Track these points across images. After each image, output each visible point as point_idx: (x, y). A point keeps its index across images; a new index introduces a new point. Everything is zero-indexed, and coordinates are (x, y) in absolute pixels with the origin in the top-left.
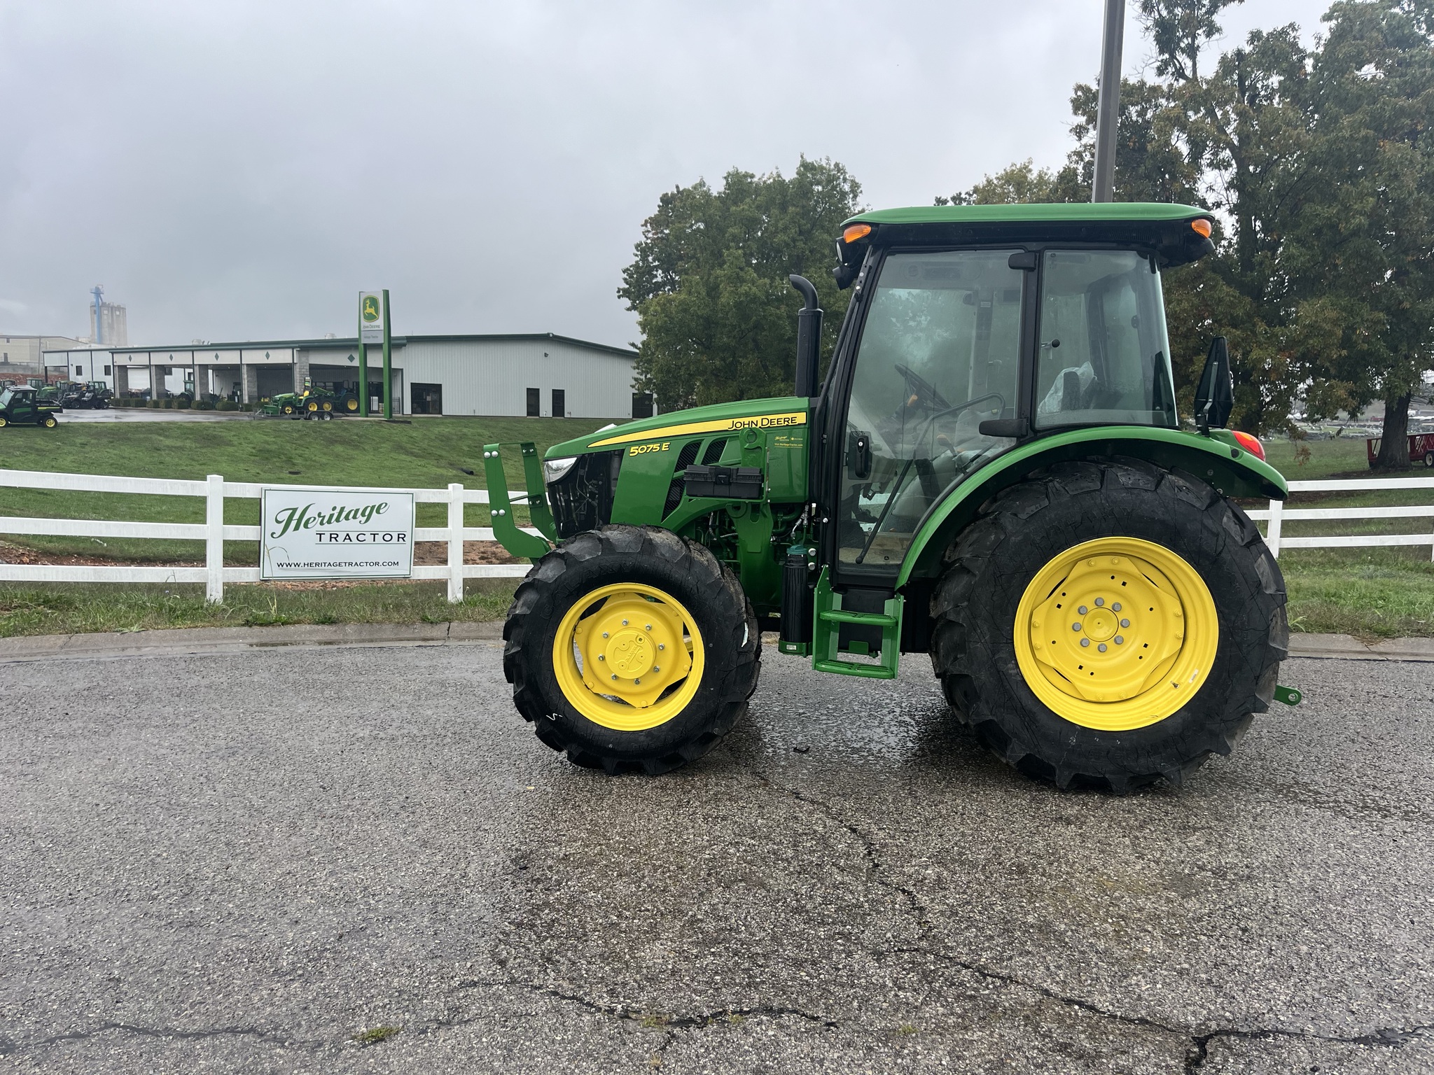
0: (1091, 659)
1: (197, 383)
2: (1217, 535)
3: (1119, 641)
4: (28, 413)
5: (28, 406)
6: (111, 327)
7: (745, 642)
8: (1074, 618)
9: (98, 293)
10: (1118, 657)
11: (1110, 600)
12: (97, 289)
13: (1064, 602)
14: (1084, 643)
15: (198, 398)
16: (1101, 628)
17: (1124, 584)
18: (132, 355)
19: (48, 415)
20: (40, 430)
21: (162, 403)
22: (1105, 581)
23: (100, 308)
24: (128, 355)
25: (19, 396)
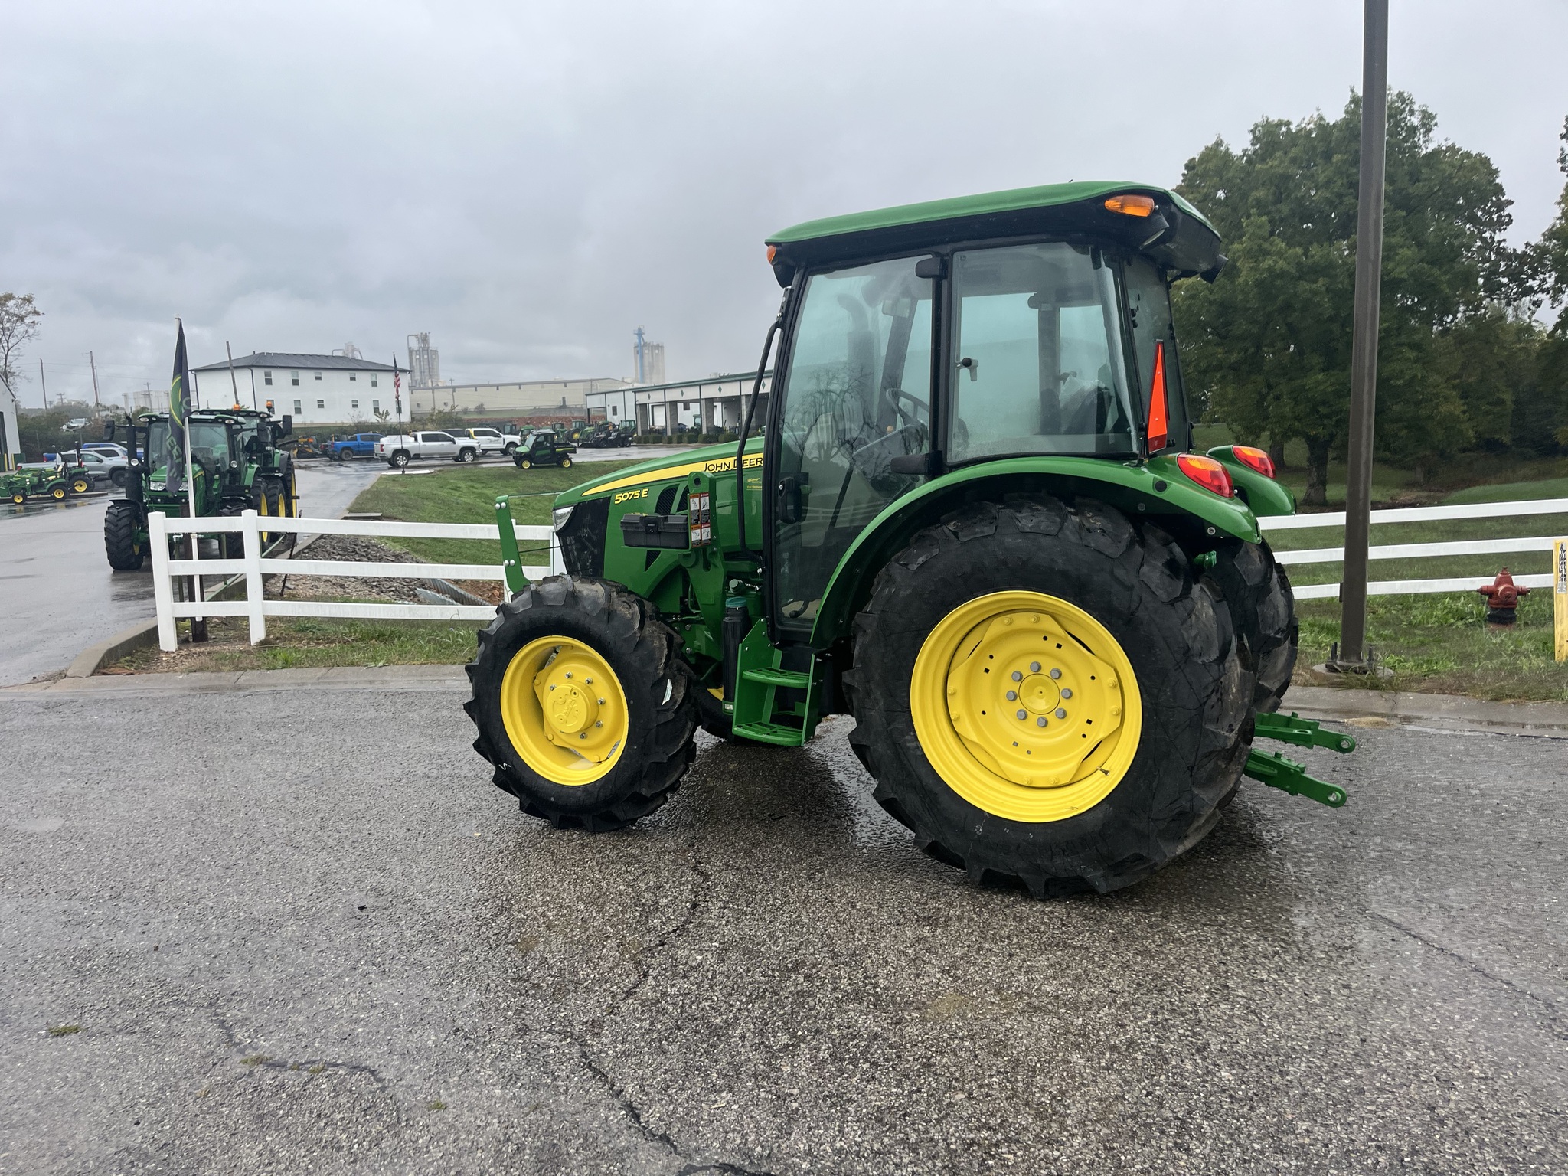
0: (1028, 735)
1: (704, 417)
2: (1131, 589)
3: (1063, 715)
4: (547, 455)
5: (547, 448)
6: (652, 366)
7: (667, 698)
8: (1009, 685)
9: (640, 334)
10: (1061, 733)
11: (1048, 665)
12: (640, 329)
13: (992, 665)
14: (1023, 716)
15: (704, 432)
16: (1042, 698)
17: (1059, 646)
18: (684, 390)
19: (565, 456)
20: (557, 470)
21: (675, 439)
22: (1037, 642)
23: (642, 347)
24: (679, 390)
25: (541, 439)
